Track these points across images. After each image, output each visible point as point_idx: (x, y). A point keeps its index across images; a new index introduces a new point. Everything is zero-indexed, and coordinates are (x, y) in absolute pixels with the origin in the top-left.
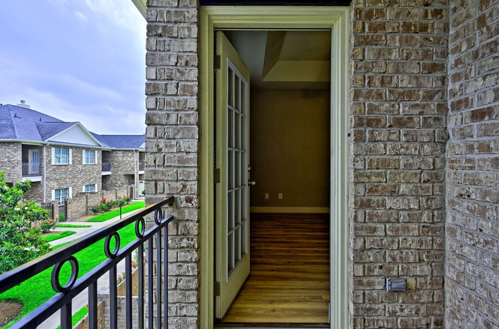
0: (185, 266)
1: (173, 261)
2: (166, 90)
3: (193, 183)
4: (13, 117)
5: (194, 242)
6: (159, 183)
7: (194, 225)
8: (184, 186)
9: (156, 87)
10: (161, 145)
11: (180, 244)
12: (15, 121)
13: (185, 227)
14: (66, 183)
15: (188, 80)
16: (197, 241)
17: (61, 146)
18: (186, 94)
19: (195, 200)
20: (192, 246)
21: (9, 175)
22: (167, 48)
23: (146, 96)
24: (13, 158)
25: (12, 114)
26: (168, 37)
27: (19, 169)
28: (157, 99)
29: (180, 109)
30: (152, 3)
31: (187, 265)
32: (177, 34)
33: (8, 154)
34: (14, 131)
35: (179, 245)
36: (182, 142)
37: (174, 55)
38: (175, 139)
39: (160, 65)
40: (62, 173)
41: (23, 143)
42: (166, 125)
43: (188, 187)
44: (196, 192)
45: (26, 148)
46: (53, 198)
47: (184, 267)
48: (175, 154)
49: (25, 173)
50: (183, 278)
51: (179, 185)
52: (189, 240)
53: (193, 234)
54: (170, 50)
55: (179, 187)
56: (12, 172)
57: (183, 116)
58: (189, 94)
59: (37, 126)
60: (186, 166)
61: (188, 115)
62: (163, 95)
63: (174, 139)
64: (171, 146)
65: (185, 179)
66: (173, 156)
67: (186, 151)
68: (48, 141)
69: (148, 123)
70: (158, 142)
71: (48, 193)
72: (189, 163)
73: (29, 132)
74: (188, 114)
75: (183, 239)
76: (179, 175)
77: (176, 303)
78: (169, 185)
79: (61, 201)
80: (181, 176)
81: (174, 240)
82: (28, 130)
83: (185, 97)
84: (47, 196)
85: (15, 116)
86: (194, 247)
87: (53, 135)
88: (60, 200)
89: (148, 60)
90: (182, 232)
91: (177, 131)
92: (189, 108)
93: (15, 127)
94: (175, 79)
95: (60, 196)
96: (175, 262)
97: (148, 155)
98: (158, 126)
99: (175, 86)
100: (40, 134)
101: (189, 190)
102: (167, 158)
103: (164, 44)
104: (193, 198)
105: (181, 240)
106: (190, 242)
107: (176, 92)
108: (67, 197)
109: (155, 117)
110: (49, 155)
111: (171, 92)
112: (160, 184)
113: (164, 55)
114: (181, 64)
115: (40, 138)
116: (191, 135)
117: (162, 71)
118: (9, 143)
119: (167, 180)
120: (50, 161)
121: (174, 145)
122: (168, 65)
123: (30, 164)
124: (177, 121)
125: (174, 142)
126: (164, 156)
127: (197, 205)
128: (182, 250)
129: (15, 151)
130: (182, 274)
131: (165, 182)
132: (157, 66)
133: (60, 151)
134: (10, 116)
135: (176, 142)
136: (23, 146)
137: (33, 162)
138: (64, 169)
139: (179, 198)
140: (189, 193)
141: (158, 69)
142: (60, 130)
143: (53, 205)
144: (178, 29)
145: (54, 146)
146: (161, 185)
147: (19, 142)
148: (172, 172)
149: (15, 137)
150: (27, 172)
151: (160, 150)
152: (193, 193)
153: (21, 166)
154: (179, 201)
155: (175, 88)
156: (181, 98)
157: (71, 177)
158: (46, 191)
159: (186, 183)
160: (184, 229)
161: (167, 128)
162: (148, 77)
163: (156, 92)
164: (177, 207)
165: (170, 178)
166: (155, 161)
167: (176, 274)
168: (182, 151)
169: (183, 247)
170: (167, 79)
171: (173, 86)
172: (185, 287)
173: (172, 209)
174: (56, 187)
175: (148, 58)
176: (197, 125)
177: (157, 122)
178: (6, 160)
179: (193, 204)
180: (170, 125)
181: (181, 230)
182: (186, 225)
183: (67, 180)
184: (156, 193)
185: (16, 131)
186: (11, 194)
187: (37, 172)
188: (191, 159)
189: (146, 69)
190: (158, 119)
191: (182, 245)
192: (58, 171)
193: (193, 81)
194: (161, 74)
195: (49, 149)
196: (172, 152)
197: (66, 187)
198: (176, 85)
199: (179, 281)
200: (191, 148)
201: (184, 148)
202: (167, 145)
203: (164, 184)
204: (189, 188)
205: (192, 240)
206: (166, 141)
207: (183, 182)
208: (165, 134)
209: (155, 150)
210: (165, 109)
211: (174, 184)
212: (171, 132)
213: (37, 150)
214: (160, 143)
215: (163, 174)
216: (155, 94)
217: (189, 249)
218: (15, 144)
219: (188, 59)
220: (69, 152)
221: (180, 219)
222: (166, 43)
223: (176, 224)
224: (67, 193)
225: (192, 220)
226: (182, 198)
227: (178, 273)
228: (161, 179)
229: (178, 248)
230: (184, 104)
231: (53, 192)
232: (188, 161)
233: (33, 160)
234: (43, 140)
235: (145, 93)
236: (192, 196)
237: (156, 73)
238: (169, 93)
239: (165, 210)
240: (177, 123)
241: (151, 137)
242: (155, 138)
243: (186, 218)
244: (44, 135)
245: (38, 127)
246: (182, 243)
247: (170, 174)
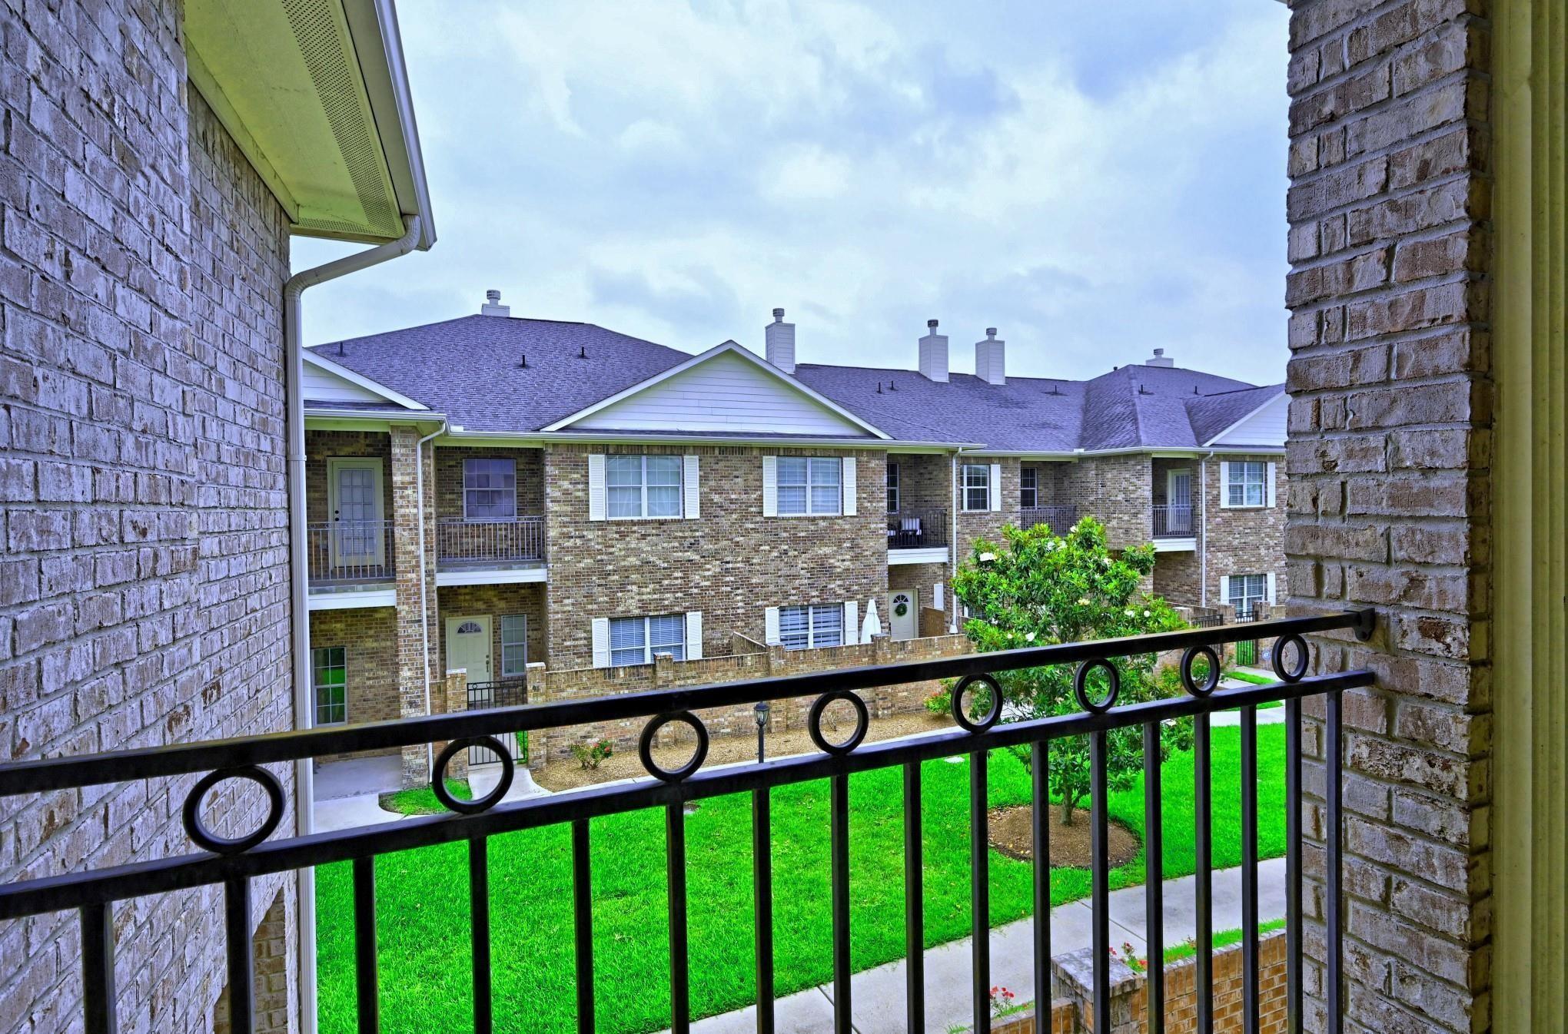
0: (1418, 845)
1: (1374, 815)
2: (1350, 281)
3: (1449, 573)
4: (1136, 393)
5: (1452, 775)
6: (1326, 565)
7: (1455, 718)
8: (1412, 580)
9: (1317, 279)
10: (1335, 452)
11: (1400, 769)
12: (1141, 403)
13: (1420, 719)
14: (1260, 560)
15: (1429, 226)
16: (1466, 777)
17: (1244, 456)
18: (1418, 274)
19: (1459, 634)
20: (1445, 787)
21: (1127, 531)
22: (1353, 147)
23: (1289, 313)
24: (1134, 491)
25: (1136, 385)
26: (1357, 111)
27: (1146, 519)
28: (1320, 313)
29: (1399, 327)
30: (1306, 35)
31: (1427, 845)
32: (1387, 90)
33: (1125, 484)
34: (1137, 428)
35: (1395, 770)
36: (1407, 436)
37: (1376, 162)
38: (1381, 428)
39: (1331, 210)
40: (1248, 531)
41: (1154, 456)
42: (1351, 386)
43: (1430, 586)
44: (1462, 607)
45: (1161, 467)
46: (1225, 599)
47: (1413, 848)
48: (1382, 478)
49: (1160, 531)
50: (1412, 885)
51: (1396, 577)
52: (1432, 766)
53: (1450, 748)
54: (1362, 152)
55: (1393, 585)
56: (1133, 527)
57: (1408, 350)
58: (1430, 273)
59: (1187, 408)
60: (1424, 513)
61: (1432, 345)
62: (1341, 297)
63: (1377, 428)
64: (1366, 453)
65: (1417, 560)
66: (1372, 483)
67: (1419, 464)
68: (1213, 445)
69: (1294, 389)
70: (1322, 444)
71: (1210, 582)
72: (1432, 506)
73: (1167, 426)
74: (1428, 341)
75: (1412, 755)
76: (1394, 544)
77: (1386, 953)
78: (1361, 576)
79: (1245, 609)
80: (1401, 549)
81: (1377, 749)
82: (1166, 422)
83: (1418, 287)
84: (1210, 591)
85: (1141, 392)
86: (1453, 795)
87: (1224, 429)
88: (1242, 606)
89: (1294, 207)
90: (1407, 731)
91: (1386, 403)
92: (1434, 320)
93: (1140, 417)
94: (1380, 236)
95: (1242, 594)
96: (1380, 822)
97: (1294, 484)
98: (1323, 396)
99: (1379, 260)
100: (1194, 429)
101: (1435, 598)
102: (1352, 489)
103: (1342, 139)
104: (1448, 624)
105: (1403, 755)
106: (1437, 770)
107: (1384, 277)
108: (1260, 598)
109: (1313, 371)
110: (1214, 483)
111: (1365, 281)
112: (1331, 571)
113: (1342, 176)
114: (1403, 179)
115: (1193, 438)
116: (1442, 410)
117: (1339, 223)
118: (1128, 456)
119: (1353, 557)
120: (1217, 499)
121: (1376, 448)
122: (1357, 201)
123: (1171, 508)
124: (1388, 370)
125: (1376, 440)
126: (1343, 484)
127: (1465, 651)
128: (1407, 789)
129: (1139, 475)
130: (1406, 869)
131: (1346, 565)
132: (1322, 214)
133: (1242, 470)
134: (1131, 392)
135: (1382, 439)
136: (1155, 461)
137: (1178, 502)
138: (1253, 520)
139: (1396, 619)
140: (1435, 606)
141: (1323, 224)
142: (1243, 411)
143: (1221, 616)
144: (1390, 72)
145: (1226, 457)
146: (1333, 572)
147: (1146, 454)
148: (1369, 532)
149: (1139, 442)
150: (1164, 525)
151: (1329, 467)
152: (1448, 607)
153: (1149, 511)
154: (1395, 631)
155: (1380, 267)
156: (1403, 294)
157: (1272, 543)
158: (1207, 578)
159: (1422, 571)
160: (1417, 727)
161: (1352, 397)
162: (1295, 256)
163: (1318, 293)
164: (1388, 646)
165: (1362, 554)
166: (1315, 501)
167: (1384, 860)
168: (1407, 467)
169: (1409, 782)
170: (1354, 246)
171: (1373, 260)
172: (1417, 914)
173: (1371, 651)
174: (1233, 569)
175: (1294, 199)
176: (1467, 372)
177: (1321, 384)
178: (1121, 497)
179: (1448, 646)
180: (1362, 386)
181: (1403, 726)
182: (1420, 711)
183: (1263, 551)
184: (1319, 594)
185: (1141, 426)
186: (1115, 577)
187: (1186, 528)
188: (1439, 492)
189: (1289, 233)
190: (1322, 375)
191: (1406, 774)
192: (1238, 526)
193: (1448, 223)
194: (1334, 236)
195: (1215, 467)
196: (1369, 472)
197: (1259, 572)
198: (1383, 254)
199: (1394, 886)
200: (1440, 456)
201: (1414, 454)
202: (1352, 450)
203: (1343, 570)
204: (1435, 590)
205: (1446, 767)
206: (1349, 439)
207: (1411, 568)
208: (1346, 416)
209: (1314, 466)
210: (1347, 339)
211: (1376, 573)
212: (1365, 408)
213: (1184, 472)
214: (1330, 445)
215: (1338, 538)
216: (1315, 300)
217: (1436, 797)
218: (1140, 457)
219: (1429, 155)
220: (1269, 473)
221: (1398, 687)
222: (1350, 132)
223: (1384, 701)
224: (1261, 588)
225: (1444, 701)
226: (1405, 621)
227: (1393, 861)
228: (1334, 553)
229: (1390, 779)
230: (1413, 310)
231: (1225, 582)
232: (1428, 497)
233: (1177, 497)
234: (1200, 444)
235: (1285, 304)
236: (1444, 618)
237: (1319, 236)
238: (1359, 285)
239: (1348, 649)
240: (1388, 376)
241: (1303, 430)
242: (1314, 433)
243: (1422, 690)
244: (1203, 431)
245: (1190, 411)
246: (1407, 766)
247: (1361, 539)
